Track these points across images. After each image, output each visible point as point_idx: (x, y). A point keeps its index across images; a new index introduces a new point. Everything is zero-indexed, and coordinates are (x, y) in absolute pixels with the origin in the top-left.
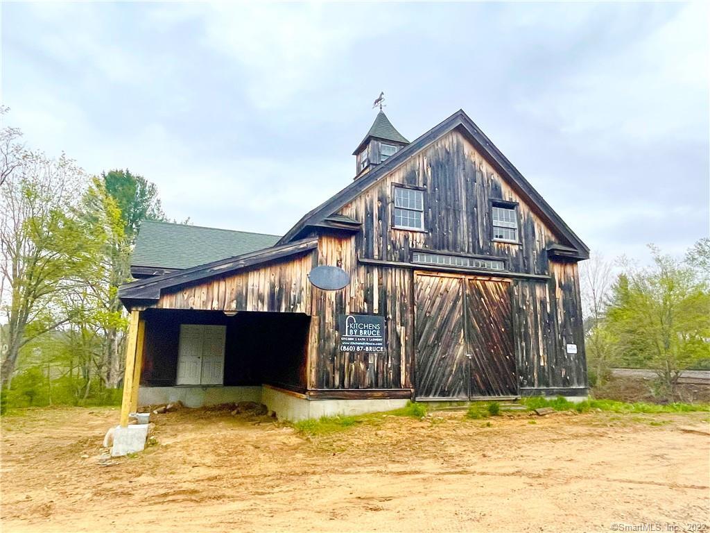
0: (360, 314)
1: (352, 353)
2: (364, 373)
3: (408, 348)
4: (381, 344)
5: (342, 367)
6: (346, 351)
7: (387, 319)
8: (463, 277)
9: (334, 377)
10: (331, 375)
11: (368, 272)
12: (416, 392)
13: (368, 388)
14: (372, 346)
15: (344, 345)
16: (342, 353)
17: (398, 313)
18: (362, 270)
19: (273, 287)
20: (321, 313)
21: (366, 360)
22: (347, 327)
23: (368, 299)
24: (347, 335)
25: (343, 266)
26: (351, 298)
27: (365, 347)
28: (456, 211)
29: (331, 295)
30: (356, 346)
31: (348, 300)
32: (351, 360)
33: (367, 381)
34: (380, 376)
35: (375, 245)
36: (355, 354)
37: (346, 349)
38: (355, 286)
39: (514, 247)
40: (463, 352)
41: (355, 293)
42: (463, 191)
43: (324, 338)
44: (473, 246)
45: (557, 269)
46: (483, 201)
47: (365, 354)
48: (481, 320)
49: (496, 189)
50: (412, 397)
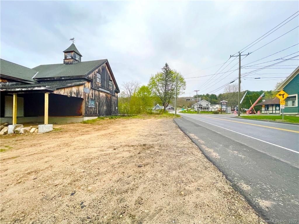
0: (91, 99)
3: (98, 107)
4: (94, 106)
7: (95, 101)
8: (105, 94)
10: (87, 112)
17: (97, 100)
18: (92, 90)
19: (77, 91)
20: (85, 98)
22: (90, 102)
23: (93, 96)
24: (89, 104)
25: (89, 88)
27: (92, 106)
28: (105, 80)
29: (87, 94)
32: (90, 109)
33: (92, 113)
35: (94, 84)
37: (89, 106)
38: (91, 93)
39: (112, 89)
40: (105, 108)
41: (90, 95)
42: (106, 76)
43: (86, 104)
44: (107, 87)
45: (116, 94)
46: (108, 79)
47: (92, 108)
48: (107, 102)
49: (110, 77)
50: (98, 116)
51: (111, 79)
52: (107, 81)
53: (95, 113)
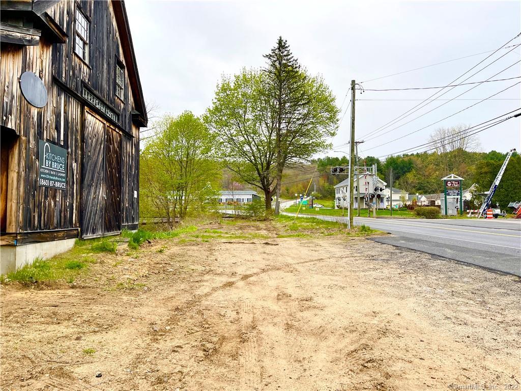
0: (52, 142)
1: (47, 188)
2: (54, 212)
3: (78, 186)
4: (64, 180)
5: (40, 203)
6: (43, 186)
7: (68, 153)
8: (105, 122)
9: (34, 216)
10: (32, 214)
11: (58, 96)
12: (81, 230)
13: (55, 228)
14: (60, 181)
15: (42, 178)
16: (41, 186)
17: (74, 148)
20: (27, 134)
21: (54, 197)
22: (45, 156)
23: (58, 128)
24: (44, 166)
25: (43, 79)
26: (47, 122)
27: (55, 181)
28: (103, 56)
29: (34, 112)
30: (50, 180)
31: (45, 125)
32: (46, 197)
33: (55, 221)
34: (62, 215)
35: (64, 65)
36: (49, 190)
37: (43, 182)
38: (50, 108)
39: (122, 105)
40: (102, 193)
41: (49, 117)
42: (105, 38)
43: (29, 167)
44: (109, 95)
45: (134, 131)
46: (113, 54)
47: (55, 190)
48: (110, 164)
49: (118, 48)
50: (79, 236)
51: (122, 58)
52: (108, 64)
53: (65, 216)
